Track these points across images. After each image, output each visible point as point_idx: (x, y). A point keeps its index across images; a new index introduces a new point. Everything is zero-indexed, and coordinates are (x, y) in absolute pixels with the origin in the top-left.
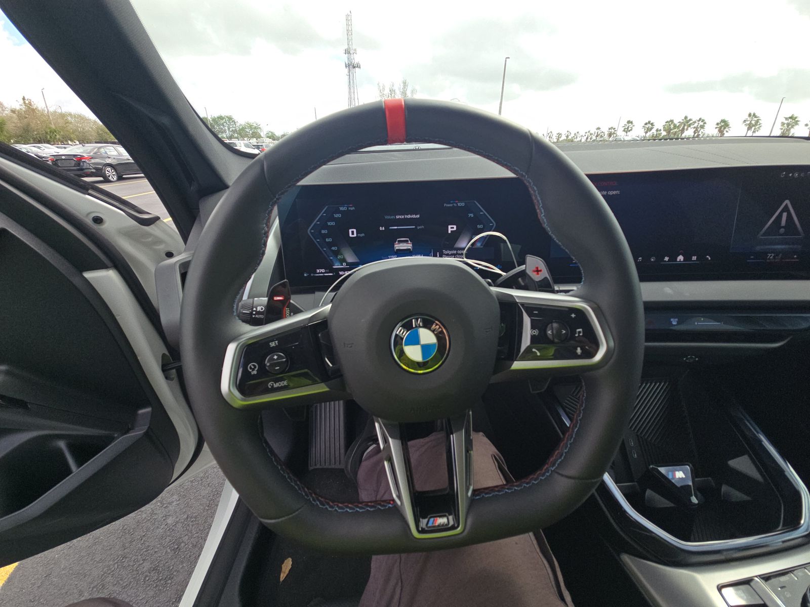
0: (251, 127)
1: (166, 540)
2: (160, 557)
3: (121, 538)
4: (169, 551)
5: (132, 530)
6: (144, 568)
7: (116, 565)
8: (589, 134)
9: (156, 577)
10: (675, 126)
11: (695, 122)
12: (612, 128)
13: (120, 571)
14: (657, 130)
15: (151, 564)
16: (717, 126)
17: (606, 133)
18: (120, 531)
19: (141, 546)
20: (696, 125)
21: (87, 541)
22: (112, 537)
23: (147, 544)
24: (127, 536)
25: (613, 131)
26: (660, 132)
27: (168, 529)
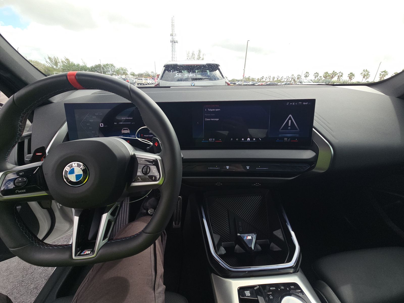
0: (122, 69)
1: (43, 275)
2: (39, 282)
3: (22, 272)
4: (43, 280)
5: (27, 269)
6: (31, 287)
7: (19, 285)
8: (288, 78)
9: (36, 292)
10: (329, 76)
11: (338, 74)
12: (299, 75)
13: (20, 287)
14: (320, 77)
15: (34, 285)
16: (348, 76)
17: (296, 77)
18: (22, 269)
19: (31, 277)
20: (338, 75)
21: (7, 272)
22: (18, 272)
23: (34, 276)
24: (25, 272)
25: (299, 76)
26: (321, 78)
27: (44, 269)
